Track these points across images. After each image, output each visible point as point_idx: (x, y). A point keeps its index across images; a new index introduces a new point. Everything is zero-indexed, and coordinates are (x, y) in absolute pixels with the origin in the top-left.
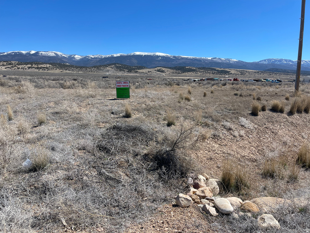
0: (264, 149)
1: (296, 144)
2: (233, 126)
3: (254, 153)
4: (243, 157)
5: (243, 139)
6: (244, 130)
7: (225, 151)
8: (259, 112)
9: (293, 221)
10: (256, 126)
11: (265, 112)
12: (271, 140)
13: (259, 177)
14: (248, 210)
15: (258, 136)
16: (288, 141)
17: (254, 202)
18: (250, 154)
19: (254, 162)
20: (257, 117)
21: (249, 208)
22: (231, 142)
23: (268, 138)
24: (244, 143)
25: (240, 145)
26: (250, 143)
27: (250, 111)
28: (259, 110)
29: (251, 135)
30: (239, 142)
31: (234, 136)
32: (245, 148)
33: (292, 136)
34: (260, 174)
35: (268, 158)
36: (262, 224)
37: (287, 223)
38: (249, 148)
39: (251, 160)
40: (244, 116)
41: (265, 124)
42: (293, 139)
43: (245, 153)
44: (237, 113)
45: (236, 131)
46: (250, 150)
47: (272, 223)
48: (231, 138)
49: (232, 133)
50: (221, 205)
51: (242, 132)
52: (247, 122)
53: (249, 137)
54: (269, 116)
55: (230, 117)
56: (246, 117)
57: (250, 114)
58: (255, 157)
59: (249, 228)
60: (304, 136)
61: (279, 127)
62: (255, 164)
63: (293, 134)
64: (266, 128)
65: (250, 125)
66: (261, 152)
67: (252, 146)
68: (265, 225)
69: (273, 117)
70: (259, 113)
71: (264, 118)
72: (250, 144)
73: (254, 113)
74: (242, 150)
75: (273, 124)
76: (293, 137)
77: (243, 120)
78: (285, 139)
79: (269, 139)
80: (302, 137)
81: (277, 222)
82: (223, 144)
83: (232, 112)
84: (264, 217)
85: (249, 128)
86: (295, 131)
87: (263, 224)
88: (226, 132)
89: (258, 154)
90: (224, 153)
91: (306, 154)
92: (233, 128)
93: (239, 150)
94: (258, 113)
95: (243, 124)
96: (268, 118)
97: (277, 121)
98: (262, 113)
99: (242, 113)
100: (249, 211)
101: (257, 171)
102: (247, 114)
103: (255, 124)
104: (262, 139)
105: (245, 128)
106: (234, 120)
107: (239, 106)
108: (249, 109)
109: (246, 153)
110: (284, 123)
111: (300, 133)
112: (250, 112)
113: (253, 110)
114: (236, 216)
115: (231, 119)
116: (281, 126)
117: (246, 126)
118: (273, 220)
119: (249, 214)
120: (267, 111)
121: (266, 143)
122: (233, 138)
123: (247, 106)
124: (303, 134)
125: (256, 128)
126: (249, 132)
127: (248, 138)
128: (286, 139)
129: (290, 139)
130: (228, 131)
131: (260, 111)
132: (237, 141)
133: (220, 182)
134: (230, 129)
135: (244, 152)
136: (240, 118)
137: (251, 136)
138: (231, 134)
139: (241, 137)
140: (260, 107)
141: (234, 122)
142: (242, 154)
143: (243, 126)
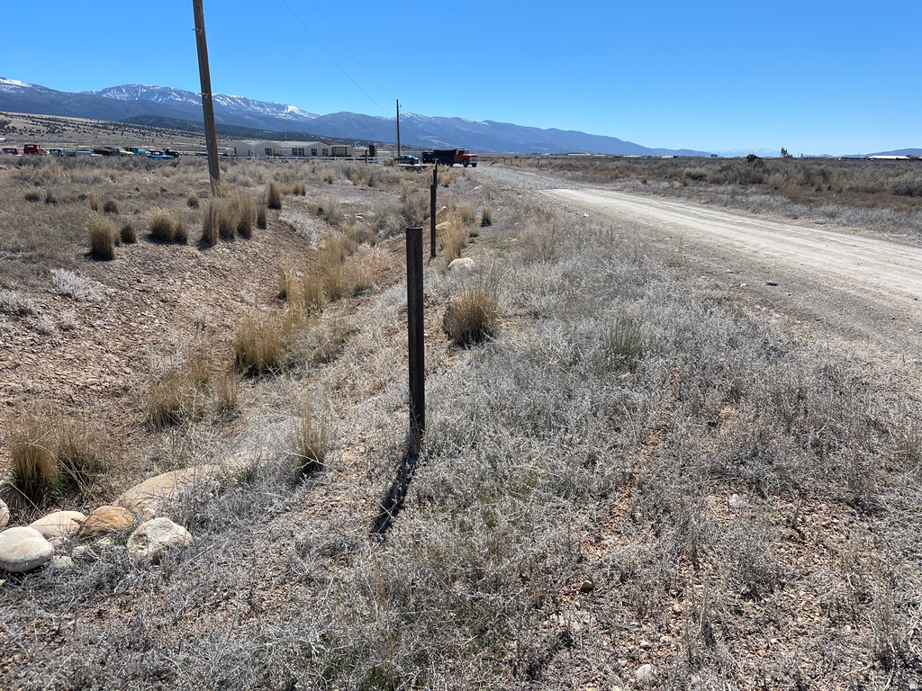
0: (144, 354)
1: (228, 321)
2: (30, 302)
3: (116, 370)
4: (82, 389)
5: (73, 337)
6: (73, 306)
7: (14, 384)
8: (113, 247)
9: (223, 510)
10: (113, 290)
11: (135, 245)
12: (163, 322)
13: (139, 433)
14: (100, 532)
15: (124, 318)
16: (209, 318)
17: (121, 504)
18: (105, 375)
19: (118, 395)
20: (111, 263)
21: (102, 525)
22: (33, 352)
23: (152, 319)
24: (78, 346)
25: (68, 356)
26: (99, 344)
27: (85, 246)
28: (113, 241)
29: (99, 318)
30: (62, 349)
31: (42, 333)
32: (85, 361)
33: (216, 304)
34: (141, 425)
35: (157, 374)
36: (140, 551)
37: (209, 520)
38: (99, 359)
39: (108, 392)
40: (67, 265)
41: (139, 281)
42: (219, 309)
43: (88, 376)
44: (42, 256)
45: (44, 316)
46: (102, 363)
47: (167, 538)
48: (32, 340)
49: (33, 322)
50: (9, 552)
51: (69, 316)
52: (79, 281)
53: (93, 327)
54: (147, 255)
55: (18, 272)
56: (76, 267)
57: (86, 255)
58: (121, 382)
59: (104, 579)
60: (247, 298)
61: (179, 283)
62: (125, 399)
63: (217, 296)
64: (144, 291)
65: (91, 290)
66: (138, 362)
67: (107, 351)
68: (149, 550)
69: (160, 259)
70: (115, 250)
71: (132, 263)
72: (101, 347)
73: (100, 252)
74: (75, 370)
75: (163, 279)
76: (220, 306)
77: (66, 278)
78: (198, 314)
79: (157, 321)
80: (242, 301)
81: (182, 530)
82: (6, 363)
83: (23, 257)
84: (144, 532)
85: (90, 298)
86: (222, 290)
87: (142, 549)
88: (10, 326)
89: (128, 370)
90: (12, 392)
91: (253, 342)
92: (33, 308)
93: (65, 373)
94: (111, 249)
95: (67, 289)
96: (144, 264)
97: (171, 269)
98: (124, 249)
99: (61, 255)
100: (103, 533)
101: (132, 418)
102: (77, 257)
103: (109, 284)
104: (135, 325)
105: (77, 300)
106: (33, 280)
107: (47, 235)
108: (83, 241)
109: (90, 375)
110: (192, 272)
111: (235, 293)
112: (86, 250)
113: (93, 244)
114: (64, 561)
115: (22, 278)
116: (184, 280)
117: (80, 293)
118: (170, 528)
119: (105, 542)
120: (141, 243)
121: (150, 334)
122: (37, 340)
123: (72, 233)
124: (243, 293)
125: (113, 295)
126: (90, 311)
127: (91, 330)
128: (203, 312)
129: (211, 312)
130: (17, 320)
131: (117, 244)
132: (55, 345)
133: (7, 485)
134: (23, 312)
135: (83, 373)
136: (52, 271)
137: (98, 322)
138: (29, 328)
139: (65, 330)
140: (115, 230)
141: (33, 286)
142: (77, 383)
143: (69, 295)
